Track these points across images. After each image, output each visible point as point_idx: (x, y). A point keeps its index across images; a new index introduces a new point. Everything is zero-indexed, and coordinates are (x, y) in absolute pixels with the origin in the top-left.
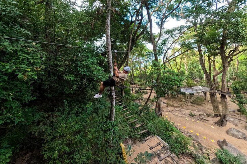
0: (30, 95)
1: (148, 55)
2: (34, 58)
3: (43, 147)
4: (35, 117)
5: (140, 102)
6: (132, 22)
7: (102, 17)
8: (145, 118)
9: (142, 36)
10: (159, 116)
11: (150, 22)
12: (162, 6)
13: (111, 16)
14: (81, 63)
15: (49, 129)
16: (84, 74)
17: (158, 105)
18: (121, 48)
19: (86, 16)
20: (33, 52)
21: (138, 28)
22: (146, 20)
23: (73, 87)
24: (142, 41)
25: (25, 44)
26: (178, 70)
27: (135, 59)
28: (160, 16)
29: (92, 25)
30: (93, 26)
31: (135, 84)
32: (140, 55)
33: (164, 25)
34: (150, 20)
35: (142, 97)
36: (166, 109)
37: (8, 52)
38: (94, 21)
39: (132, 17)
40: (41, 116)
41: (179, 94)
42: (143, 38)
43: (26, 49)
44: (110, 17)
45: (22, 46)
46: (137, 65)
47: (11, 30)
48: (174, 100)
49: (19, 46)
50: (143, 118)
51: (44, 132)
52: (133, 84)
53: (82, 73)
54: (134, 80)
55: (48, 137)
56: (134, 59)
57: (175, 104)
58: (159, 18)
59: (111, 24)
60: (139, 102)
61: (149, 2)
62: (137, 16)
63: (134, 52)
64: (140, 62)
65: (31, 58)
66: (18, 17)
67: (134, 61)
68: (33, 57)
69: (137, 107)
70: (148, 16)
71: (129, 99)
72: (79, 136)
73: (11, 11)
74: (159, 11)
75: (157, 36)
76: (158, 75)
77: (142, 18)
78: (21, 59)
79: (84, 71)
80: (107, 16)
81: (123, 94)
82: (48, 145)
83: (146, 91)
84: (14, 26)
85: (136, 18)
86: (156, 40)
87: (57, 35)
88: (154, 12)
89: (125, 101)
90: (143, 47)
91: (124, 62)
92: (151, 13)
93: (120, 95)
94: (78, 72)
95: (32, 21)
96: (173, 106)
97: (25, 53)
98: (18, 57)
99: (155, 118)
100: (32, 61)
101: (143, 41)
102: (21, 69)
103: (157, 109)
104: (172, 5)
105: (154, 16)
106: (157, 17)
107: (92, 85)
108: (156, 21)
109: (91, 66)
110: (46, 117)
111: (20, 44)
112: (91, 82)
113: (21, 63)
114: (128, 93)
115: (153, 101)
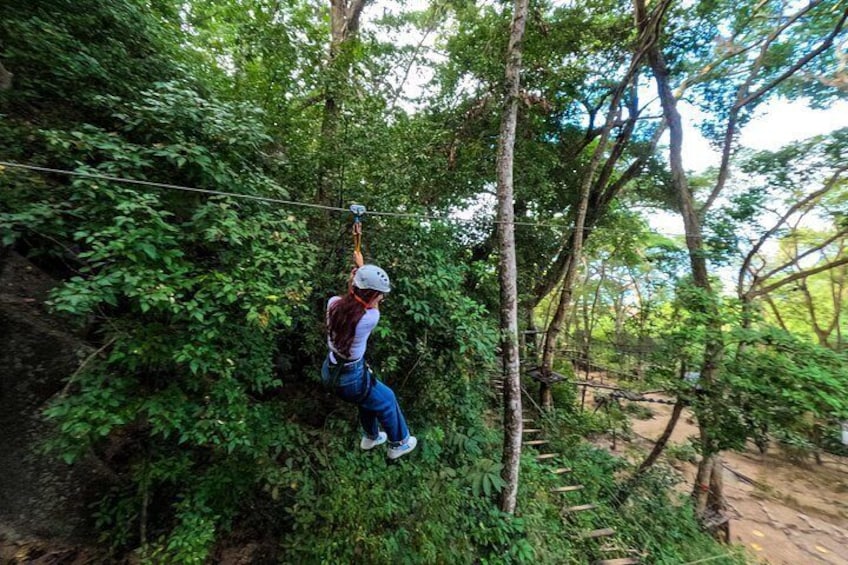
0: (269, 370)
1: (661, 258)
2: (289, 262)
3: (289, 542)
4: (275, 435)
5: (618, 448)
6: (591, 133)
7: (486, 124)
8: (646, 525)
9: (631, 184)
10: (713, 531)
11: (672, 128)
12: (731, 55)
13: (519, 118)
14: (414, 281)
15: (306, 488)
16: (421, 320)
17: (707, 482)
18: (546, 229)
19: (434, 128)
20: (286, 244)
21: (617, 153)
22: (651, 121)
23: (386, 361)
24: (628, 204)
25: (270, 222)
26: (823, 335)
27: (597, 271)
28: (721, 98)
29: (452, 155)
30: (455, 158)
31: (595, 369)
32: (619, 257)
33: (738, 132)
34: (671, 119)
35: (625, 428)
36: (748, 508)
37: (232, 244)
38: (457, 141)
39: (592, 114)
40: (291, 437)
41: (828, 449)
42: (638, 190)
43: (271, 237)
44: (515, 123)
45: (262, 227)
46: (605, 297)
47: (243, 183)
48: (799, 477)
49: (257, 227)
50: (634, 524)
51: (294, 492)
52: (586, 368)
53: (417, 317)
54: (590, 355)
55: (303, 512)
56: (594, 271)
57: (807, 498)
58: (713, 105)
59: (516, 147)
60: (613, 448)
61: (666, 51)
62: (612, 108)
63: (596, 247)
64: (620, 284)
65: (281, 261)
66: (261, 148)
67: (593, 278)
68: (285, 259)
69: (606, 471)
70: (664, 105)
71: (572, 429)
72: (392, 539)
73: (249, 133)
74: (717, 78)
75: (703, 183)
76: (710, 347)
77: (634, 113)
78: (257, 263)
79: (422, 311)
80: (505, 121)
81: (548, 403)
82: (302, 543)
83: (644, 404)
84: (251, 174)
85: (609, 117)
86: (701, 196)
87: (349, 192)
88: (688, 84)
89: (552, 432)
90: (632, 226)
91: (556, 283)
92: (675, 93)
93: (536, 405)
94: (403, 311)
95: (292, 154)
96: (790, 502)
97: (270, 248)
98: (252, 258)
99: (694, 540)
100: (282, 272)
101: (633, 203)
102: (257, 294)
103: (703, 499)
104: (786, 45)
105: (691, 102)
106: (706, 103)
107: (445, 361)
108: (700, 123)
109: (444, 294)
110: (302, 443)
111: (260, 221)
112: (442, 352)
113: (256, 276)
114: (568, 402)
115: (680, 455)
